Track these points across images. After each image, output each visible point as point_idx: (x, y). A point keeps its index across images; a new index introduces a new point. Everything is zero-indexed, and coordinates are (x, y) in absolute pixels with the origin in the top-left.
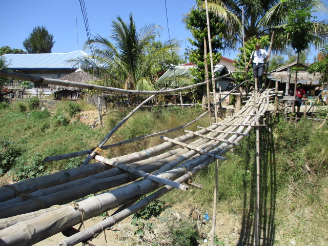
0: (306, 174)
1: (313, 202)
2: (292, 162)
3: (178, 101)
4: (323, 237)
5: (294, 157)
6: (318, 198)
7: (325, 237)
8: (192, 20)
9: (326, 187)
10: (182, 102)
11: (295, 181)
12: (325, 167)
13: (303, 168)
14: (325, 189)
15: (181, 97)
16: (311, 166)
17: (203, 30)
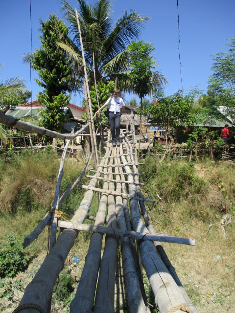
0: (158, 202)
1: (166, 225)
2: (146, 194)
3: (28, 144)
4: (179, 254)
5: (147, 189)
6: (170, 222)
7: (180, 254)
8: (38, 60)
9: (174, 211)
10: (32, 144)
11: (150, 210)
12: (173, 194)
13: (156, 198)
14: (174, 213)
15: (30, 140)
16: (161, 195)
17: (51, 71)
